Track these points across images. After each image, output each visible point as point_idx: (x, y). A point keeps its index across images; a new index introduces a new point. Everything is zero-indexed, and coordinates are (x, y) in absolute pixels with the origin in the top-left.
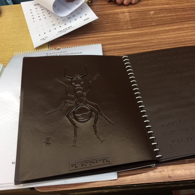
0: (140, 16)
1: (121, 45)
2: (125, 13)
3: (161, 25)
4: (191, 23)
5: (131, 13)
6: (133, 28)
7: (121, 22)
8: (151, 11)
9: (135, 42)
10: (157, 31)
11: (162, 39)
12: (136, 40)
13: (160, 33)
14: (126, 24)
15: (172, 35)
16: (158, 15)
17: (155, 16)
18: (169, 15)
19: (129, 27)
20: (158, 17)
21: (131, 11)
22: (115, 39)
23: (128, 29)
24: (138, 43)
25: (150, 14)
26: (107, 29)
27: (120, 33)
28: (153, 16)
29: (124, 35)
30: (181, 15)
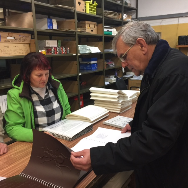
0: (8, 160)
3: (23, 158)
8: (11, 155)
9: (17, 169)
14: (4, 165)
17: (15, 156)
18: (22, 153)
19: (7, 165)
20: (18, 156)
23: (7, 166)
25: (12, 157)
29: (7, 169)
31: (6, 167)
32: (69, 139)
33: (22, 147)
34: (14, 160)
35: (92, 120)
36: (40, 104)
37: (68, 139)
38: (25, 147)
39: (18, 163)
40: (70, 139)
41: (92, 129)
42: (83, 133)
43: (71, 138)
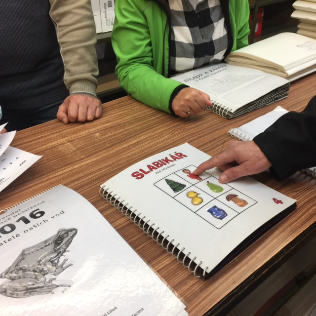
0: (86, 142)
1: (86, 179)
2: (64, 143)
3: (117, 144)
4: (146, 134)
5: (73, 142)
6: (88, 157)
7: (68, 154)
8: (95, 133)
10: (118, 151)
11: (128, 157)
12: (100, 167)
13: (122, 152)
14: (76, 154)
15: (135, 150)
16: (106, 136)
17: (103, 137)
18: (118, 132)
19: (82, 157)
20: (108, 138)
21: (71, 140)
22: (74, 174)
23: (82, 159)
24: (105, 170)
25: (97, 137)
26: (55, 168)
27: (76, 167)
28: (102, 138)
29: (81, 167)
30: (130, 129)
31: (79, 160)
33: (120, 115)
34: (99, 145)
35: (290, 72)
36: (185, 22)
38: (127, 118)
39: (106, 154)
40: (230, 115)
42: (262, 104)
43: (232, 112)
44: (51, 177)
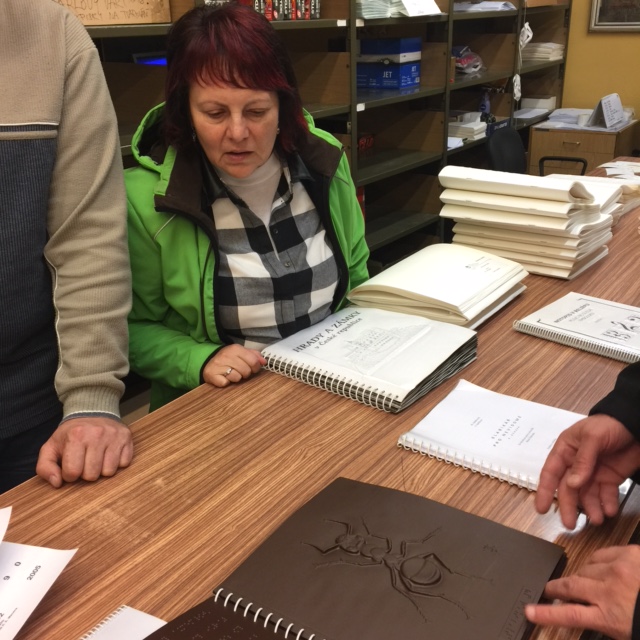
0: (142, 501)
1: (169, 581)
2: (98, 512)
3: (206, 494)
5: (114, 506)
6: (156, 532)
7: (112, 536)
8: (153, 479)
9: (191, 556)
10: (212, 511)
11: (237, 519)
12: (188, 551)
13: (221, 512)
14: (130, 532)
15: (245, 502)
16: (179, 482)
17: (173, 486)
18: (198, 470)
19: (145, 535)
20: (183, 485)
21: (109, 502)
22: (140, 577)
23: (146, 540)
24: (200, 555)
25: (160, 488)
26: (96, 569)
27: (139, 559)
28: (170, 488)
29: (149, 557)
30: (220, 459)
31: (140, 544)
32: (390, 404)
33: (191, 434)
34: (170, 504)
35: (470, 315)
36: (249, 247)
37: (386, 405)
38: (206, 437)
39: (190, 522)
40: (396, 406)
41: (475, 355)
43: (400, 399)
44: (93, 592)
